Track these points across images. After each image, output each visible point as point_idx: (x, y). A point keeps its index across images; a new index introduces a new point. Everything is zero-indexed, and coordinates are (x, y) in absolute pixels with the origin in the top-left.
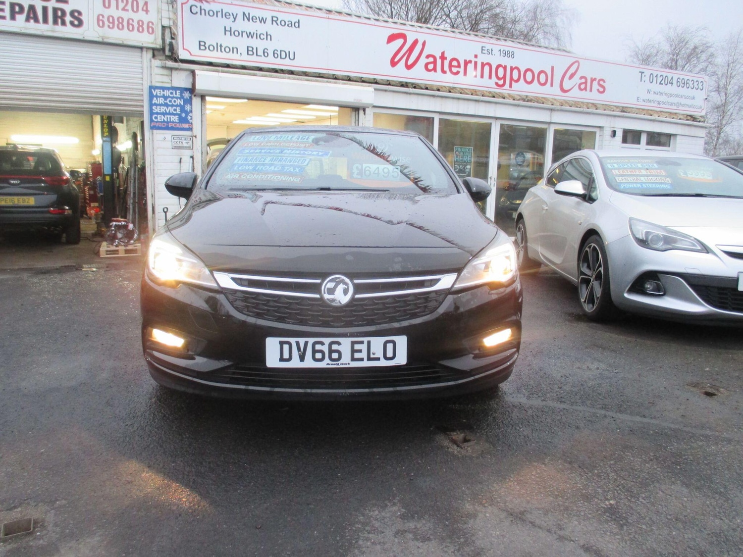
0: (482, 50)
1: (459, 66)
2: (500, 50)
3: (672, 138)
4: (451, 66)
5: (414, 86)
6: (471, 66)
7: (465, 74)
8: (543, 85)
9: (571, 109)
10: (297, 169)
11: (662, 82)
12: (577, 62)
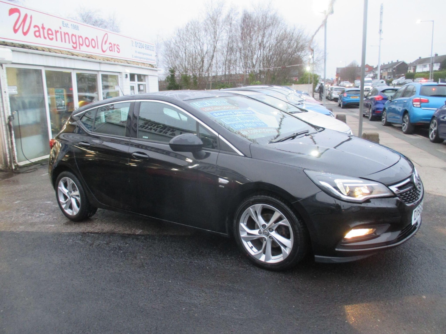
0: (63, 24)
1: (52, 34)
2: (71, 25)
3: (146, 77)
4: (48, 34)
5: (30, 47)
6: (59, 35)
7: (57, 40)
8: (94, 47)
9: (109, 62)
10: (262, 123)
11: (140, 47)
12: (107, 34)
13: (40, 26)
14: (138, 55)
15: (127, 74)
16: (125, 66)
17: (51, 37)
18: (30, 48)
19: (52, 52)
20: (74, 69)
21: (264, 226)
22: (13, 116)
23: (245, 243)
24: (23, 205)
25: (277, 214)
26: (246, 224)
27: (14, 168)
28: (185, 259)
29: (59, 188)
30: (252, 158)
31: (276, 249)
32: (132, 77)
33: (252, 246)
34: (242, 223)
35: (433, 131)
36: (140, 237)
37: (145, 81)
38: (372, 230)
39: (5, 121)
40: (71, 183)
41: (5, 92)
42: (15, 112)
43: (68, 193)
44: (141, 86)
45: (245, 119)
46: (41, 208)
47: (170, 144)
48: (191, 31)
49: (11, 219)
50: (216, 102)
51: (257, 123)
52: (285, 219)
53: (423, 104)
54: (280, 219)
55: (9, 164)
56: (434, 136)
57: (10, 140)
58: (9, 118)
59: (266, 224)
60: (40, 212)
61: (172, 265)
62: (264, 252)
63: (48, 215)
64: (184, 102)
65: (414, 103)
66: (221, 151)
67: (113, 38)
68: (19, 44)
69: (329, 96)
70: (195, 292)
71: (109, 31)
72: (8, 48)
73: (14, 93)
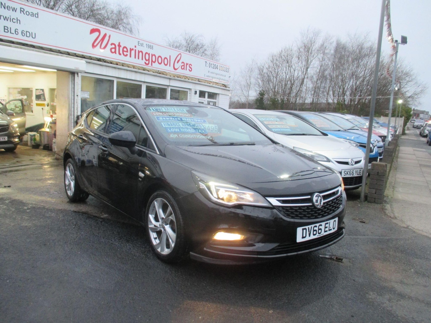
0: (138, 43)
1: (127, 51)
2: (147, 45)
3: (217, 95)
4: (123, 51)
5: (105, 61)
6: (133, 52)
7: (130, 56)
8: (166, 65)
9: (178, 79)
10: (203, 131)
11: (214, 67)
12: (180, 54)
13: (117, 44)
14: (210, 74)
15: (196, 90)
16: (196, 83)
17: (125, 53)
18: (105, 62)
19: (125, 66)
20: (144, 82)
23: (151, 233)
25: (169, 209)
26: (153, 216)
28: (111, 240)
29: (66, 171)
32: (202, 94)
34: (150, 214)
36: (100, 219)
37: (216, 99)
39: (74, 119)
41: (77, 96)
43: (70, 177)
47: (109, 139)
52: (173, 214)
54: (170, 214)
58: (78, 117)
59: (164, 217)
67: (186, 58)
68: (96, 58)
71: (183, 52)
72: (84, 60)
73: (86, 97)
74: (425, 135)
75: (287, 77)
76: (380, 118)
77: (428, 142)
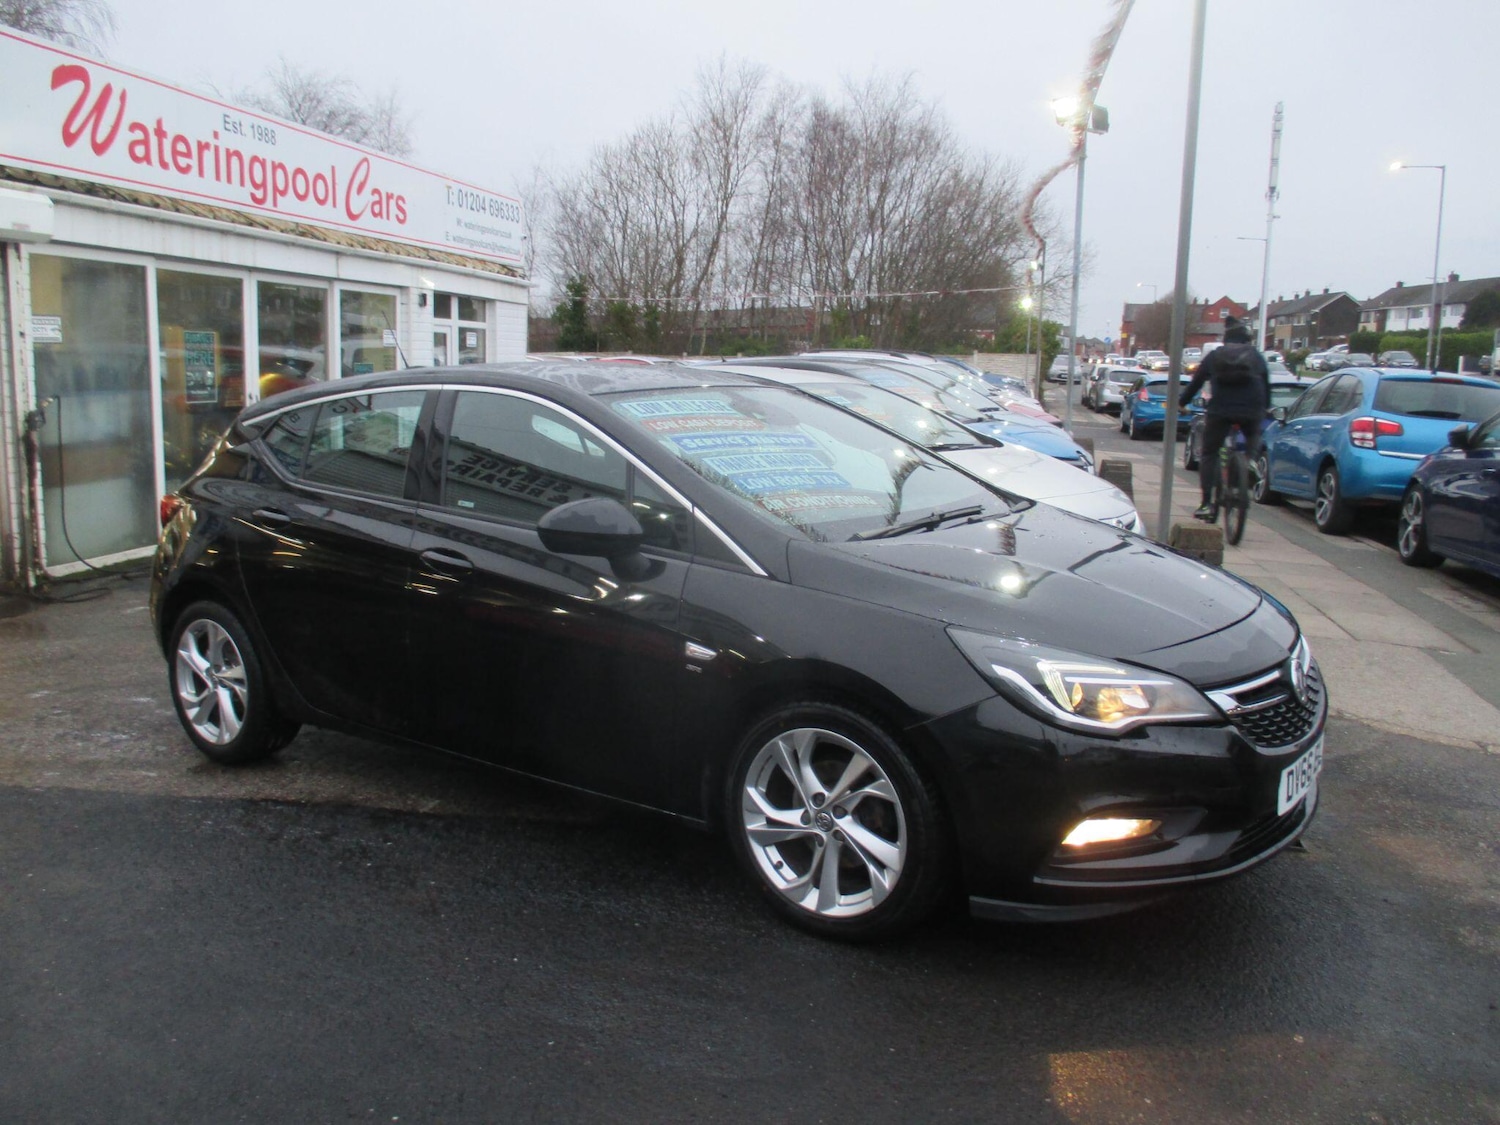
0: (225, 122)
1: (188, 155)
2: (253, 127)
3: (487, 305)
4: (175, 153)
5: (111, 193)
6: (209, 156)
7: (201, 173)
8: (322, 202)
9: (367, 252)
10: (836, 479)
11: (474, 206)
12: (366, 160)
13: (151, 127)
14: (463, 232)
15: (424, 292)
16: (422, 267)
17: (183, 161)
18: (113, 197)
19: (184, 212)
20: (251, 269)
21: (818, 798)
22: (41, 412)
23: (758, 850)
24: (58, 705)
25: (861, 761)
26: (764, 790)
27: (32, 583)
28: (569, 894)
29: (182, 652)
30: (790, 583)
31: (854, 875)
32: (442, 304)
33: (781, 859)
34: (751, 786)
35: (1410, 528)
36: (430, 822)
37: (484, 321)
38: (1151, 825)
39: (15, 428)
40: (220, 638)
41: (22, 334)
42: (51, 400)
43: (208, 671)
44: (468, 334)
45: (782, 462)
46: (118, 717)
47: (539, 530)
48: (645, 160)
49: (19, 746)
50: (694, 403)
51: (819, 477)
52: (885, 780)
53: (1382, 439)
54: (868, 777)
55: (18, 569)
56: (1413, 543)
57: (25, 491)
58: (30, 419)
59: (826, 793)
60: (114, 730)
61: (525, 912)
62: (816, 882)
63: (138, 739)
64: (592, 398)
65: (1356, 435)
66: (697, 558)
67: (385, 176)
68: (76, 180)
69: (1093, 396)
70: (591, 994)
71: (373, 151)
72: (42, 193)
73: (51, 338)
74: (1105, 404)
75: (662, 229)
76: (970, 359)
77: (1125, 429)
